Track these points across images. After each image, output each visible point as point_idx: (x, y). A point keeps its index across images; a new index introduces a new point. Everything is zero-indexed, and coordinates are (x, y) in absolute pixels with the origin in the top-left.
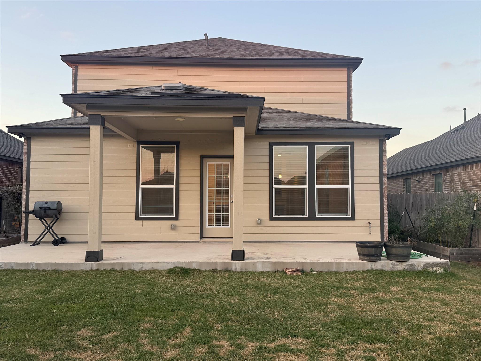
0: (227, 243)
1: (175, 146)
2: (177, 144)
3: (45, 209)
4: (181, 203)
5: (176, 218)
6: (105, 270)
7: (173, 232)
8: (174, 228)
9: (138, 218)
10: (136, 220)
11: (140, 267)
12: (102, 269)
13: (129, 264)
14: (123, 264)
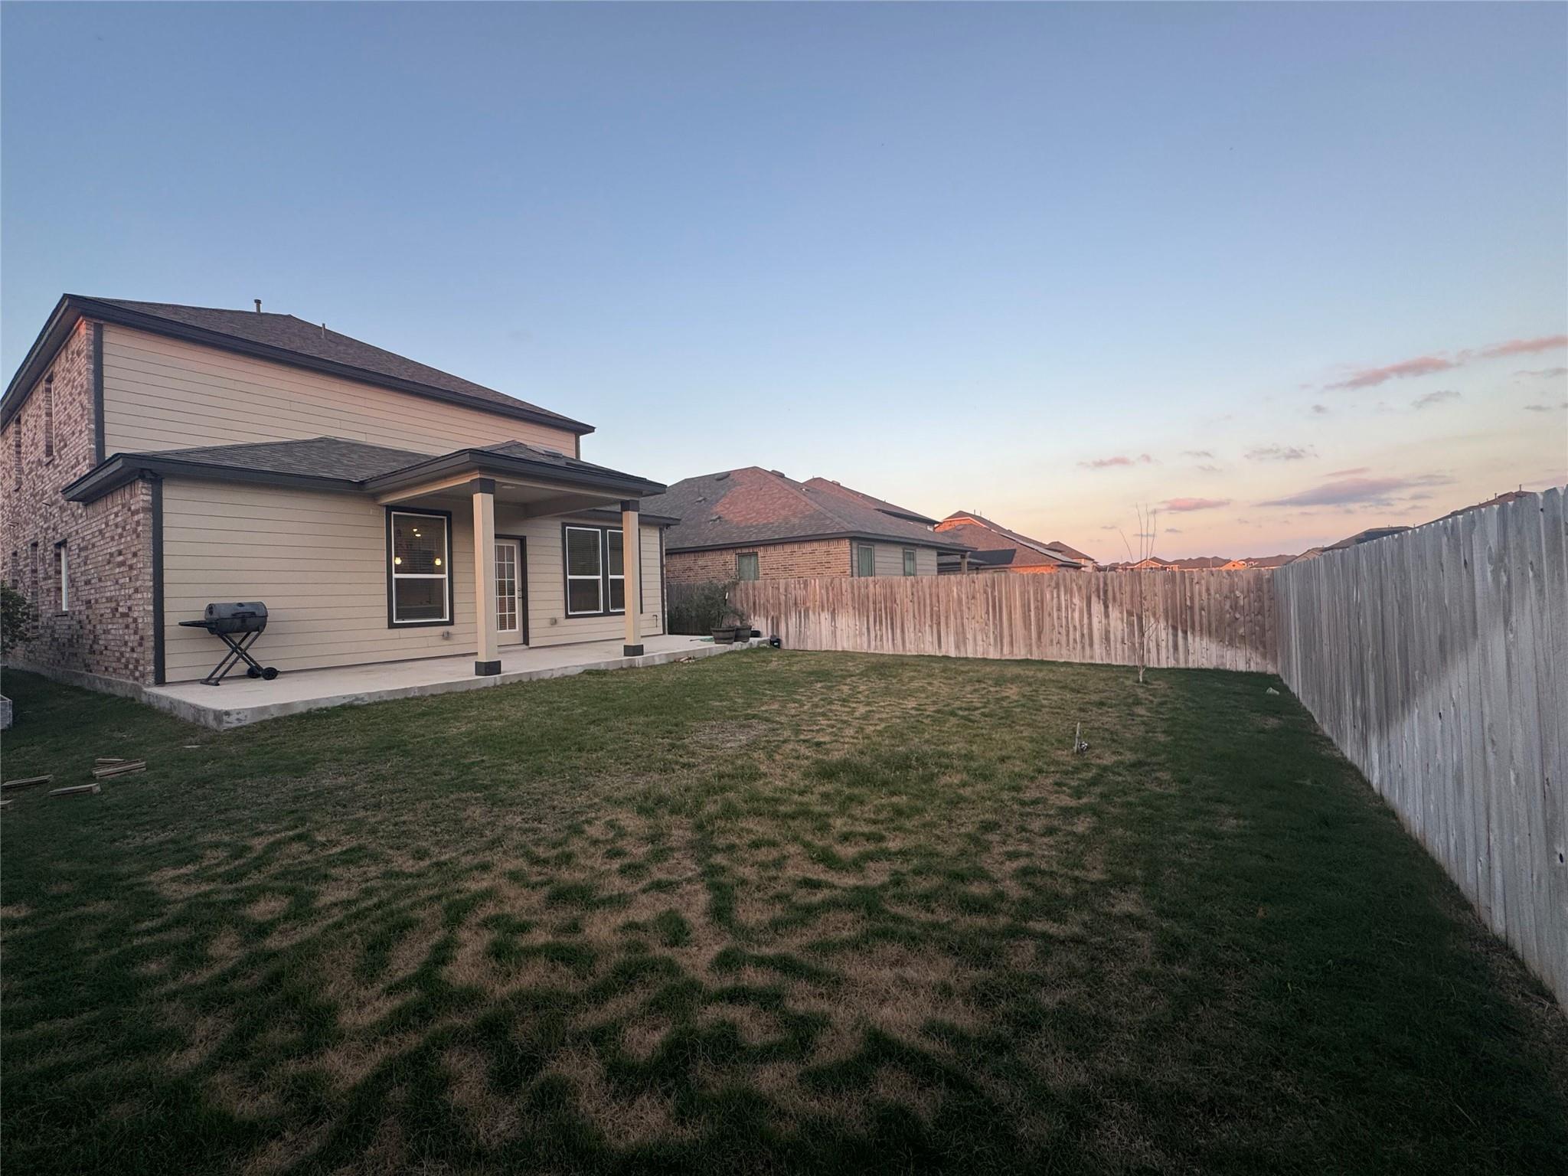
0: (516, 651)
1: (445, 518)
2: (449, 514)
3: (243, 617)
4: (456, 600)
5: (451, 623)
6: (511, 683)
7: (446, 642)
8: (447, 636)
9: (391, 626)
10: (389, 628)
11: (550, 675)
12: (508, 683)
13: (538, 673)
14: (530, 673)
